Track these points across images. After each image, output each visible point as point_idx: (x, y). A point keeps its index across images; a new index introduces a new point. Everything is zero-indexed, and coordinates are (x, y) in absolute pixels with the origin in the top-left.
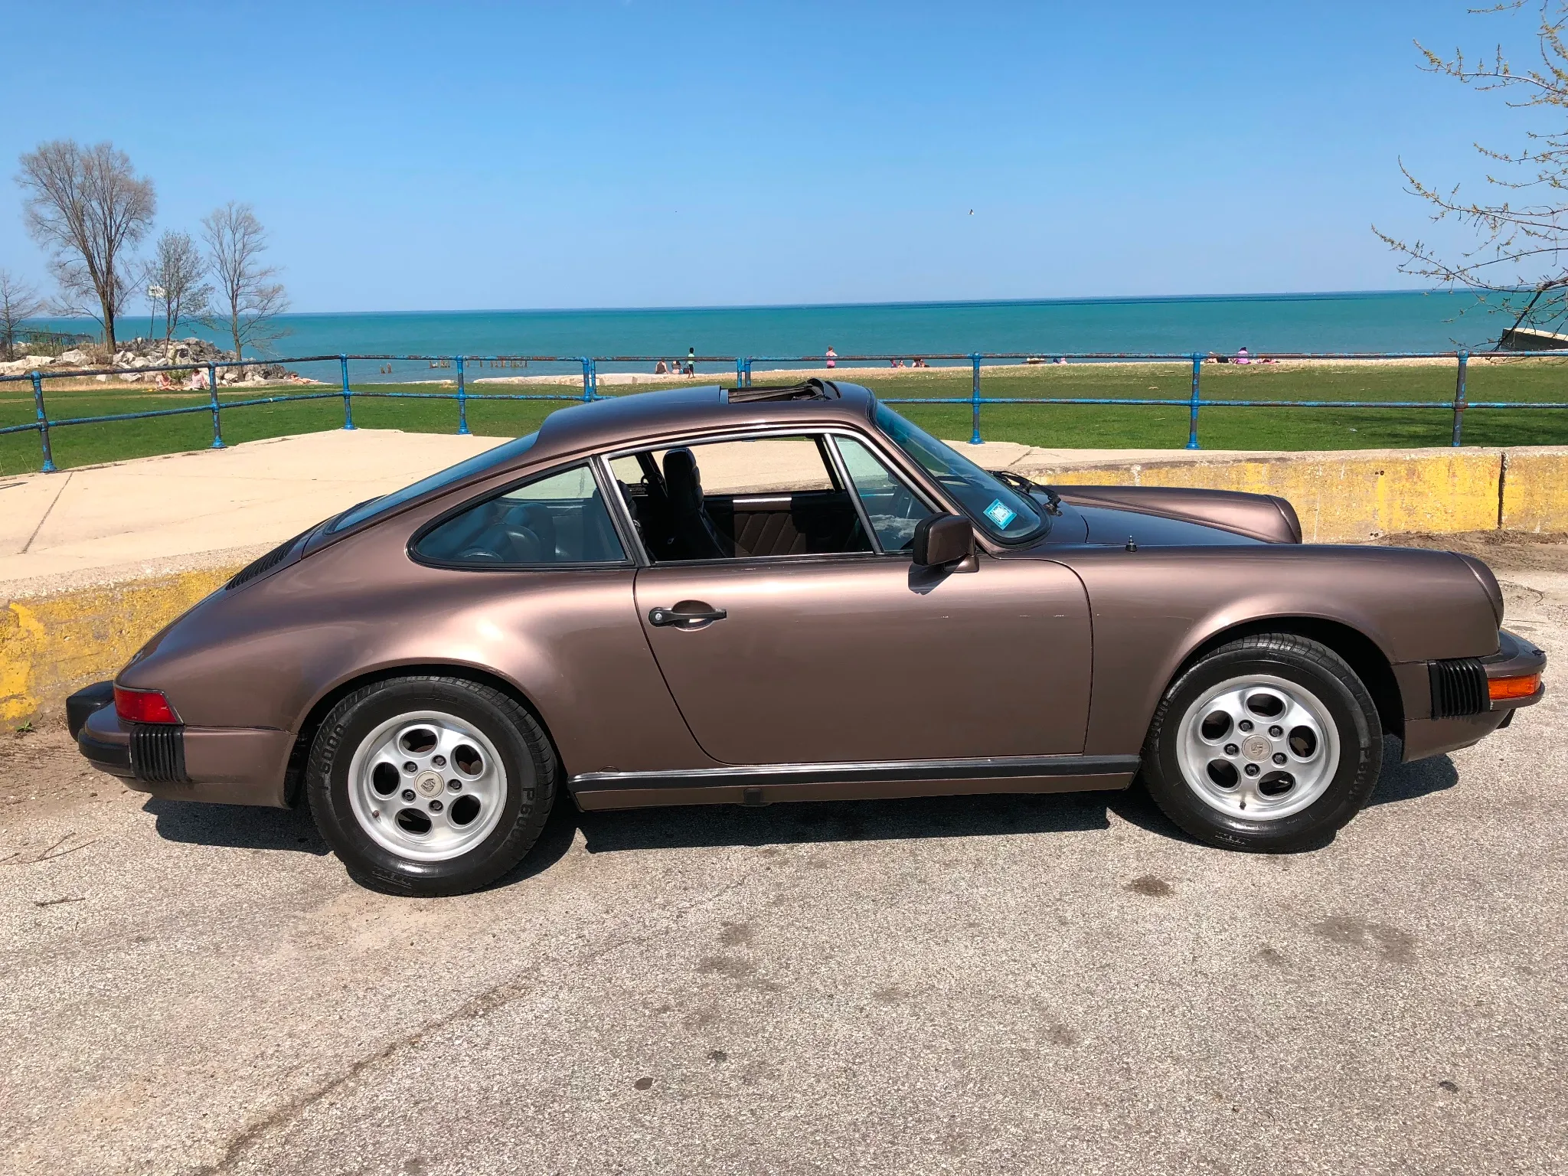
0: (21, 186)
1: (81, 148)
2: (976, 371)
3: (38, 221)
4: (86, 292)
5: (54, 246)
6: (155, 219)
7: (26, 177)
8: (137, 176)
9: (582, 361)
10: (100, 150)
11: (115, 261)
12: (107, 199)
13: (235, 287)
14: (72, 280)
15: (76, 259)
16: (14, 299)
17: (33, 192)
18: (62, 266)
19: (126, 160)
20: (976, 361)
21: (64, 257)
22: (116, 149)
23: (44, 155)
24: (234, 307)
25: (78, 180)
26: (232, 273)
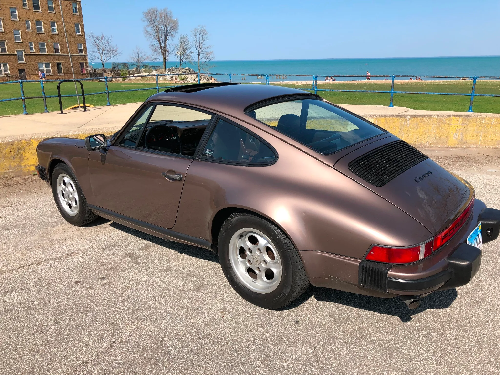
0: (143, 22)
1: (159, 10)
2: (393, 81)
3: (147, 32)
4: (159, 53)
5: (151, 40)
6: (178, 31)
7: (144, 19)
8: (174, 18)
9: (265, 76)
10: (164, 10)
11: (167, 44)
12: (166, 25)
13: (199, 52)
14: (155, 50)
15: (157, 44)
16: (140, 56)
17: (146, 23)
18: (153, 46)
19: (171, 13)
20: (393, 78)
21: (153, 43)
22: (169, 10)
23: (149, 12)
24: (199, 58)
25: (158, 19)
26: (198, 47)
